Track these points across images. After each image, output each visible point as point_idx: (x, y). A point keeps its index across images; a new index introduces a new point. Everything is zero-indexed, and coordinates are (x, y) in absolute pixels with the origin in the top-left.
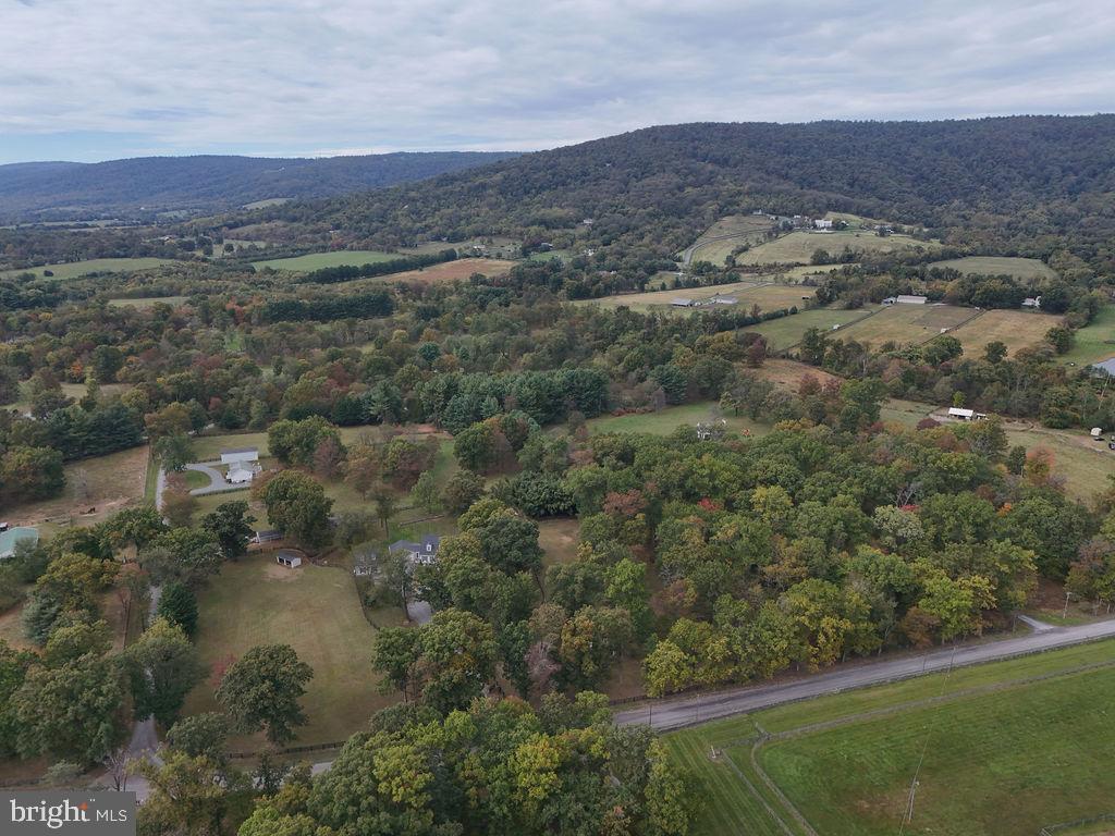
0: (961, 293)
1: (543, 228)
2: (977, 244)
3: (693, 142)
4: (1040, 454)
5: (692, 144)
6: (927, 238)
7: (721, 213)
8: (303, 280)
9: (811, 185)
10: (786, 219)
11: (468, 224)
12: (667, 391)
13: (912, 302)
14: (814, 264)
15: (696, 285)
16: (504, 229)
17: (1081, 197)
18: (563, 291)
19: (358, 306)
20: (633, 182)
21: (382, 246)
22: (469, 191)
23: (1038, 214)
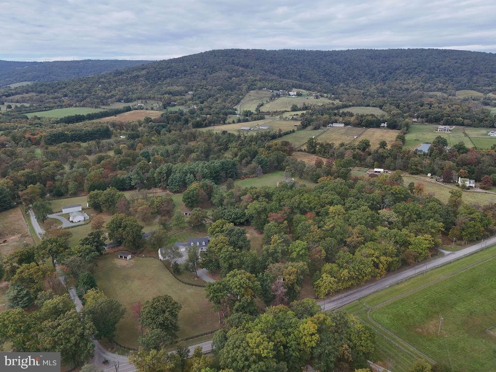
0: (357, 121)
1: (171, 95)
2: (354, 102)
3: (231, 57)
4: (420, 185)
5: (231, 58)
6: (335, 99)
7: (249, 89)
8: (57, 122)
9: (284, 77)
10: (277, 92)
11: (133, 94)
12: (262, 167)
13: (339, 126)
14: (292, 111)
15: (247, 121)
16: (152, 96)
17: (387, 82)
18: (190, 124)
19: (95, 134)
20: (208, 75)
21: (92, 105)
22: (131, 79)
23: (373, 89)
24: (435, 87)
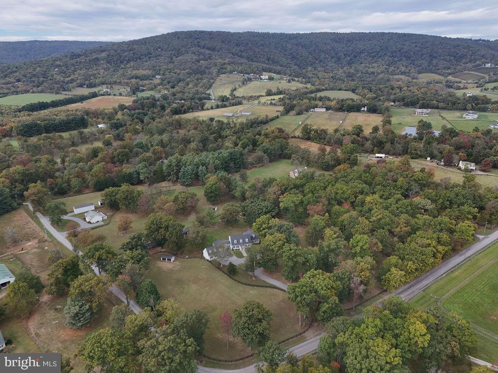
0: (338, 106)
1: (138, 80)
2: (327, 86)
3: (196, 39)
5: (196, 41)
6: (306, 83)
7: (220, 73)
8: (19, 111)
9: (252, 60)
10: (248, 75)
11: (95, 78)
12: (268, 156)
13: (321, 110)
14: (267, 95)
15: (225, 106)
16: (117, 81)
17: (353, 66)
18: (168, 110)
19: (70, 123)
20: (174, 58)
21: (51, 90)
22: (90, 61)
23: (340, 73)
24: (398, 71)
